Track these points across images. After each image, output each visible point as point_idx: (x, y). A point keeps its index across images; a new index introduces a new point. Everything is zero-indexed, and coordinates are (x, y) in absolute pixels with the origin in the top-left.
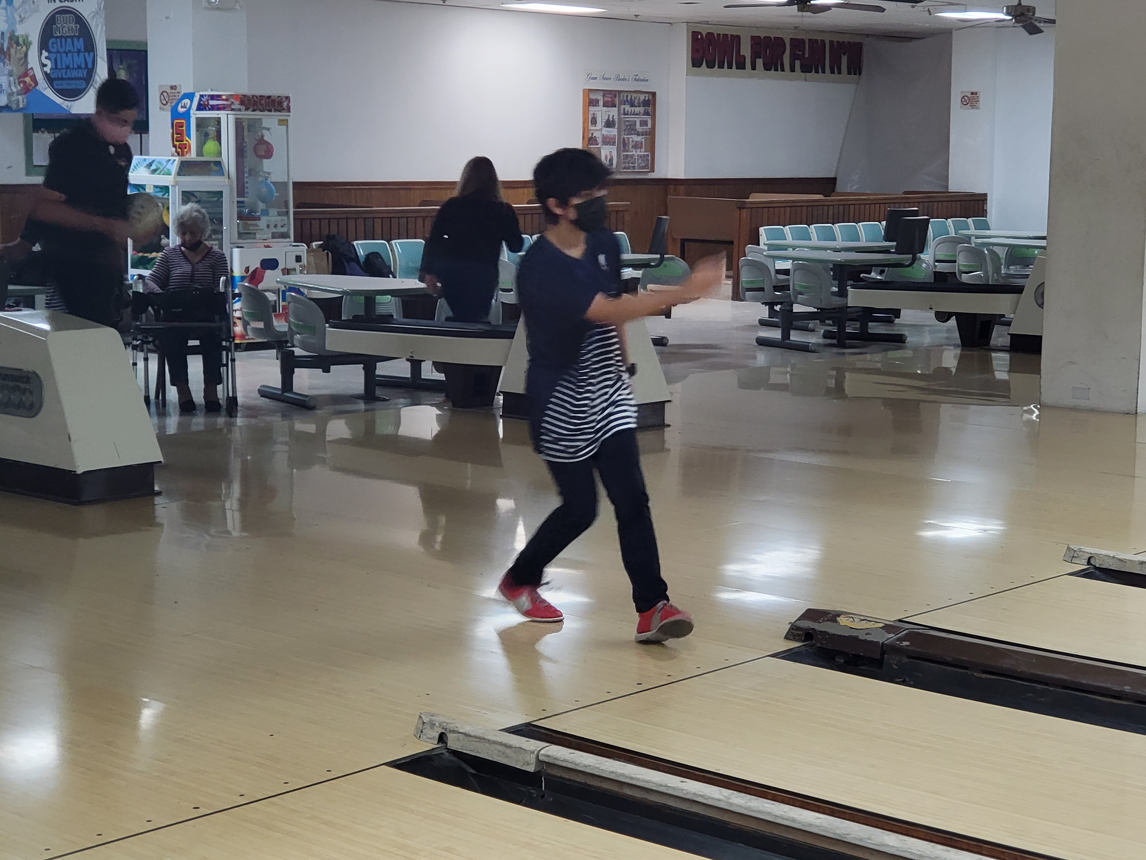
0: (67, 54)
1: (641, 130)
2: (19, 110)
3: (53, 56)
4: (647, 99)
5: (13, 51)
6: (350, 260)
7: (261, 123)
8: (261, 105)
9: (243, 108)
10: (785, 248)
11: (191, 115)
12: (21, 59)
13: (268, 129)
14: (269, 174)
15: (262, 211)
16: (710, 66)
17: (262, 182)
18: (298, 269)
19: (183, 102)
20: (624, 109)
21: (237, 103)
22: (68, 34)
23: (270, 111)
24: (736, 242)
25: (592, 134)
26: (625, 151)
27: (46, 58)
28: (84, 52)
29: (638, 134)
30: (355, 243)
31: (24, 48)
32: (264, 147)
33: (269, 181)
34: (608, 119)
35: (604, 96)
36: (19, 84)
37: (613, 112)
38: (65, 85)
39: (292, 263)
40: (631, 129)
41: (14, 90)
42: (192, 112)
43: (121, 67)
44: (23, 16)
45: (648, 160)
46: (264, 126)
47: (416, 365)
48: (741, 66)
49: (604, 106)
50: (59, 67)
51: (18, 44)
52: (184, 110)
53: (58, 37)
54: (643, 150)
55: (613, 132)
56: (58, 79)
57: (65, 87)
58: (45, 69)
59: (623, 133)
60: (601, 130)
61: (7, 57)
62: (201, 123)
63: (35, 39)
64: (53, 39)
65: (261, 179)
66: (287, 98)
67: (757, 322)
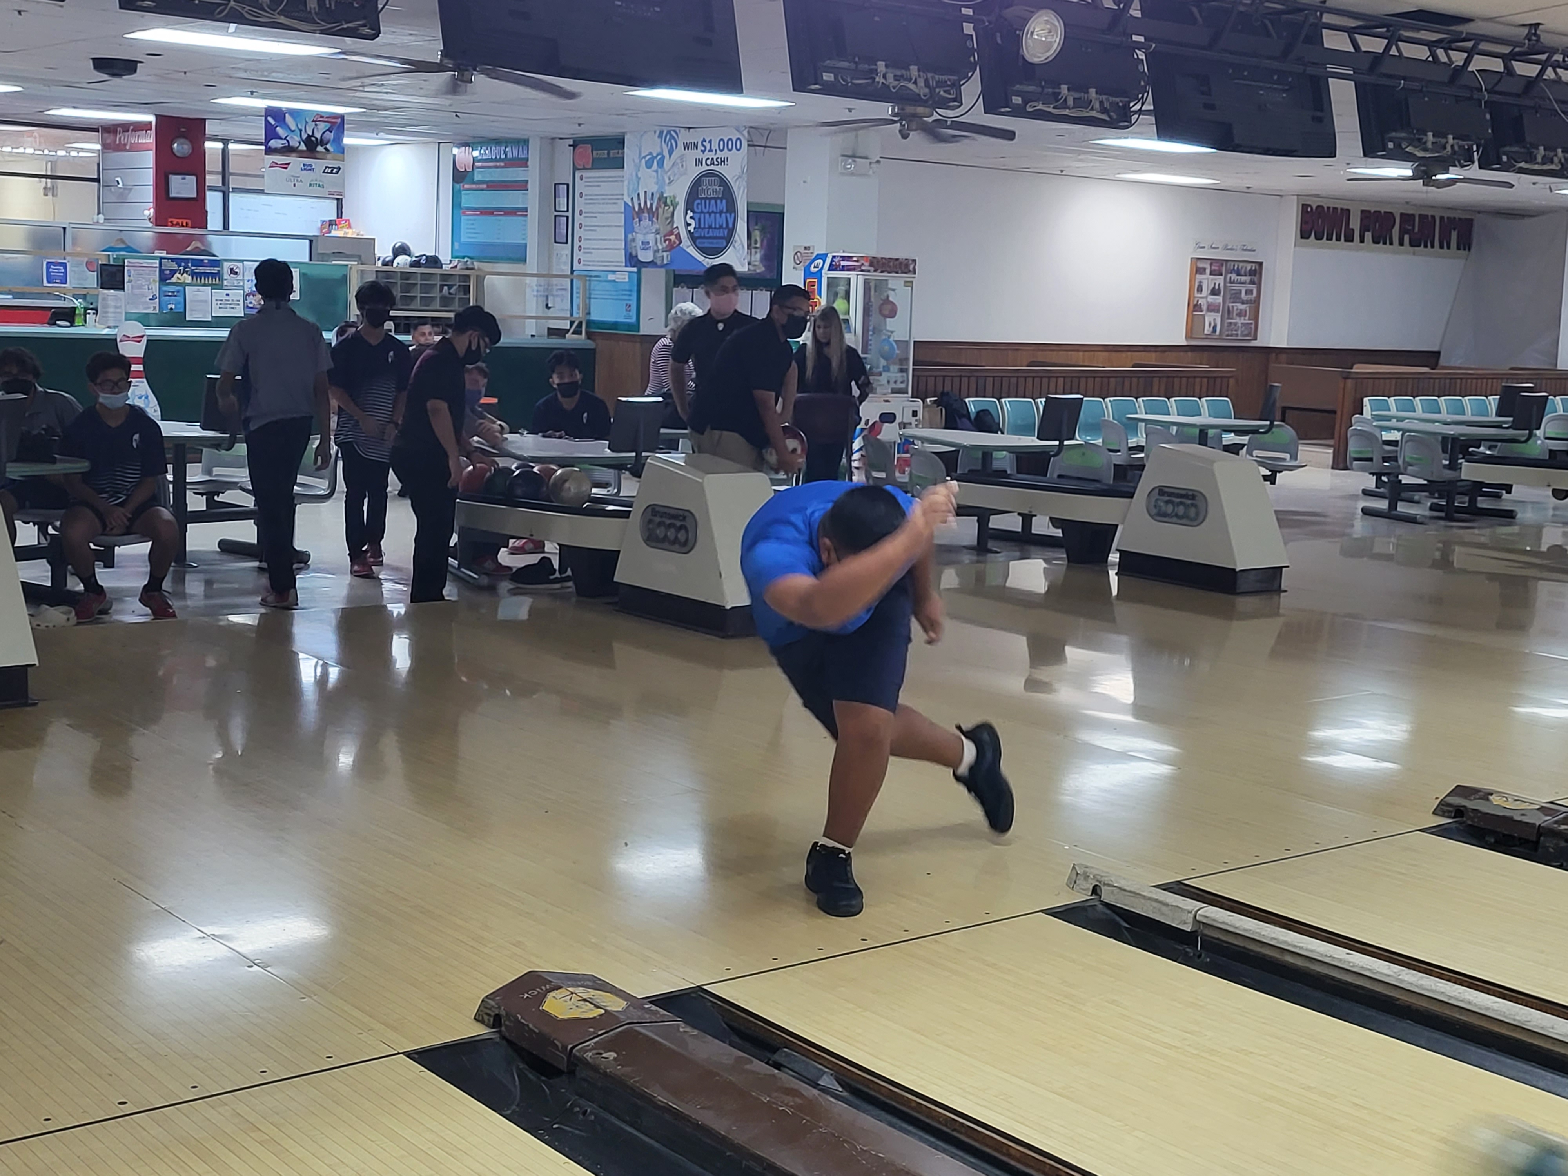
0: (710, 214)
1: (1245, 299)
2: (662, 266)
3: (697, 216)
4: (1253, 268)
5: (661, 211)
6: (962, 416)
7: (887, 284)
8: (890, 267)
9: (872, 269)
10: (1388, 419)
11: (823, 275)
12: (667, 218)
13: (893, 290)
14: (892, 332)
15: (884, 367)
16: (1319, 238)
17: (884, 340)
18: (914, 423)
19: (816, 262)
20: (1230, 278)
21: (867, 264)
22: (712, 196)
23: (897, 273)
24: (1339, 413)
25: (1198, 301)
26: (1229, 318)
27: (691, 218)
28: (726, 212)
29: (1243, 303)
30: (967, 400)
31: (672, 208)
32: (889, 307)
33: (891, 339)
34: (1214, 288)
35: (1211, 265)
36: (665, 241)
37: (1220, 280)
38: (706, 244)
39: (908, 418)
40: (1236, 297)
41: (660, 247)
42: (823, 272)
43: (757, 227)
44: (672, 179)
45: (1251, 328)
46: (890, 286)
47: (1027, 519)
48: (1349, 239)
49: (1211, 274)
50: (702, 226)
51: (666, 204)
52: (816, 269)
53: (703, 198)
54: (1247, 318)
55: (1219, 299)
56: (700, 237)
57: (706, 245)
58: (689, 228)
59: (1228, 301)
60: (1206, 297)
61: (655, 216)
62: (832, 282)
63: (681, 200)
64: (699, 201)
65: (884, 337)
66: (914, 261)
67: (1360, 492)
